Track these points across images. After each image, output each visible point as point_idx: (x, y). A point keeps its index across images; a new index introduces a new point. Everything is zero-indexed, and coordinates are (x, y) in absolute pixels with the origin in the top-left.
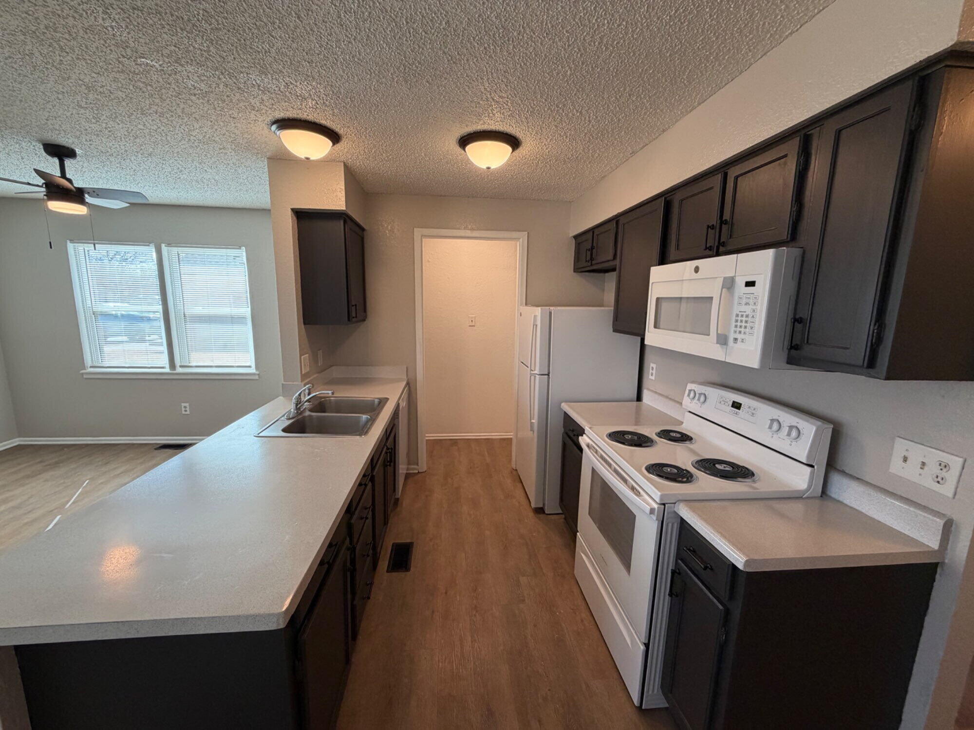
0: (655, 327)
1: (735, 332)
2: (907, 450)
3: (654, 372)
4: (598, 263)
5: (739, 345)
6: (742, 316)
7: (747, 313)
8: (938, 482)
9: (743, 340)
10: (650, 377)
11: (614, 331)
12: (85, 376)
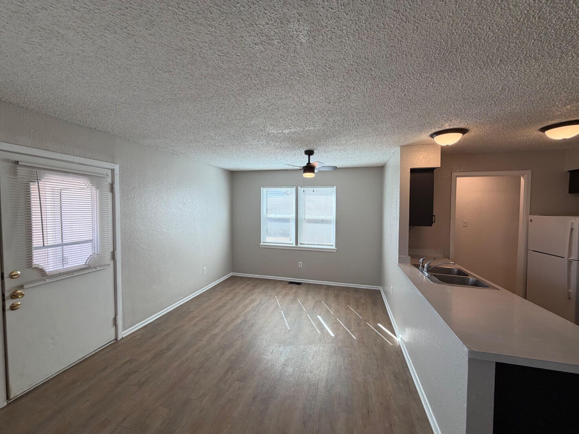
12: (261, 247)
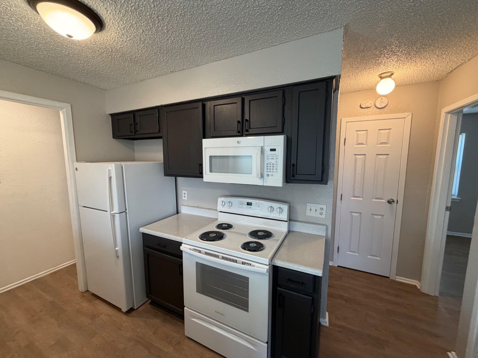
0: (211, 171)
1: (267, 172)
2: (311, 207)
3: (186, 195)
4: (140, 134)
5: (270, 177)
6: (270, 164)
7: (273, 163)
8: (321, 214)
9: (272, 175)
10: (184, 198)
11: (165, 176)
